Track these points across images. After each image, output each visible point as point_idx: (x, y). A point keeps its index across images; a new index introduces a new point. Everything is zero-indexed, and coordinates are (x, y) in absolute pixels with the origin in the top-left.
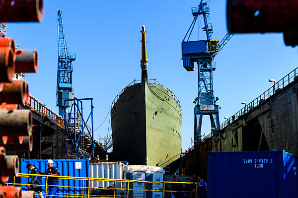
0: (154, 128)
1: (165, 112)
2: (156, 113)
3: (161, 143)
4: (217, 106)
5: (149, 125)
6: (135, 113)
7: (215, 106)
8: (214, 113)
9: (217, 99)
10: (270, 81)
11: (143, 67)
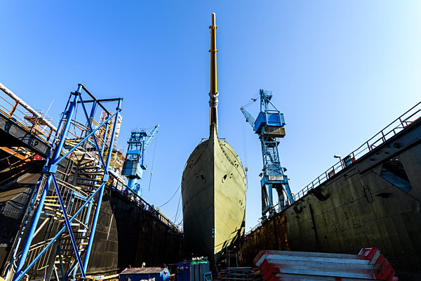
0: (222, 194)
1: (234, 179)
2: (225, 177)
3: (230, 215)
4: (285, 177)
5: (218, 189)
6: (203, 177)
7: (284, 176)
8: (284, 184)
9: (285, 170)
10: (335, 157)
11: (212, 103)
